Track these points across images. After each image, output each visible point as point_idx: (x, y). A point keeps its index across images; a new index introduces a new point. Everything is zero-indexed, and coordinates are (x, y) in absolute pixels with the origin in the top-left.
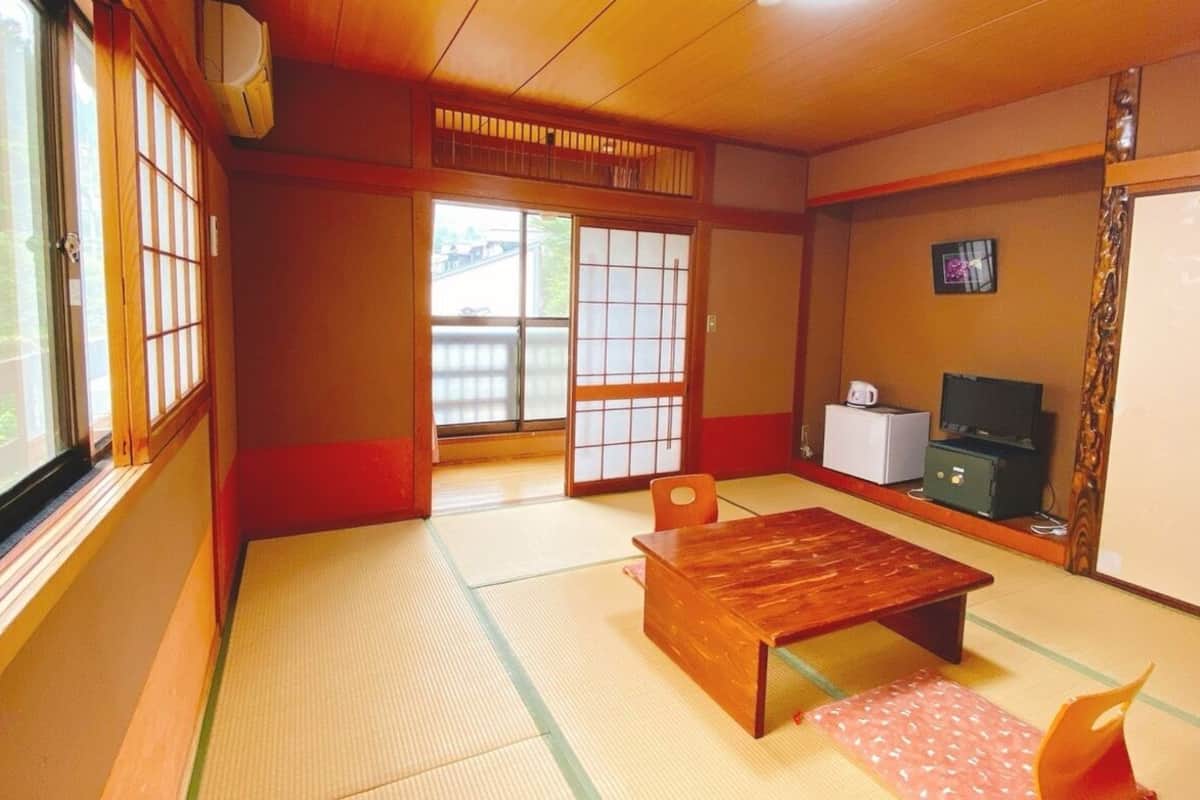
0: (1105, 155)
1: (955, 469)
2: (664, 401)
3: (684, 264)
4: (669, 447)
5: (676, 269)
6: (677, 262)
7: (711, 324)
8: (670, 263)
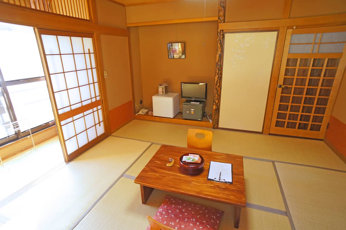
0: (218, 20)
1: (192, 110)
2: (95, 109)
3: (92, 51)
4: (100, 125)
5: (89, 53)
6: (89, 50)
7: (105, 74)
8: (87, 51)
